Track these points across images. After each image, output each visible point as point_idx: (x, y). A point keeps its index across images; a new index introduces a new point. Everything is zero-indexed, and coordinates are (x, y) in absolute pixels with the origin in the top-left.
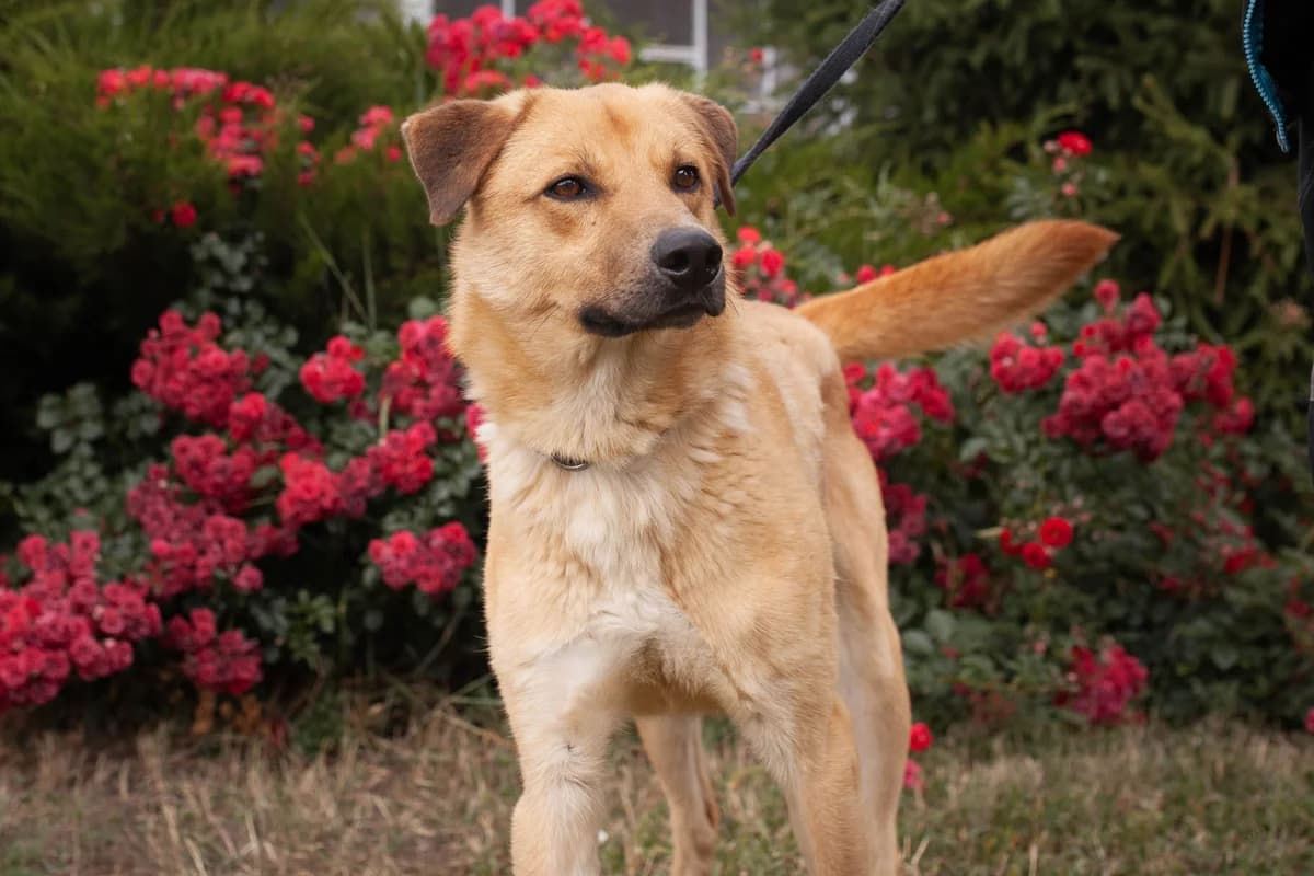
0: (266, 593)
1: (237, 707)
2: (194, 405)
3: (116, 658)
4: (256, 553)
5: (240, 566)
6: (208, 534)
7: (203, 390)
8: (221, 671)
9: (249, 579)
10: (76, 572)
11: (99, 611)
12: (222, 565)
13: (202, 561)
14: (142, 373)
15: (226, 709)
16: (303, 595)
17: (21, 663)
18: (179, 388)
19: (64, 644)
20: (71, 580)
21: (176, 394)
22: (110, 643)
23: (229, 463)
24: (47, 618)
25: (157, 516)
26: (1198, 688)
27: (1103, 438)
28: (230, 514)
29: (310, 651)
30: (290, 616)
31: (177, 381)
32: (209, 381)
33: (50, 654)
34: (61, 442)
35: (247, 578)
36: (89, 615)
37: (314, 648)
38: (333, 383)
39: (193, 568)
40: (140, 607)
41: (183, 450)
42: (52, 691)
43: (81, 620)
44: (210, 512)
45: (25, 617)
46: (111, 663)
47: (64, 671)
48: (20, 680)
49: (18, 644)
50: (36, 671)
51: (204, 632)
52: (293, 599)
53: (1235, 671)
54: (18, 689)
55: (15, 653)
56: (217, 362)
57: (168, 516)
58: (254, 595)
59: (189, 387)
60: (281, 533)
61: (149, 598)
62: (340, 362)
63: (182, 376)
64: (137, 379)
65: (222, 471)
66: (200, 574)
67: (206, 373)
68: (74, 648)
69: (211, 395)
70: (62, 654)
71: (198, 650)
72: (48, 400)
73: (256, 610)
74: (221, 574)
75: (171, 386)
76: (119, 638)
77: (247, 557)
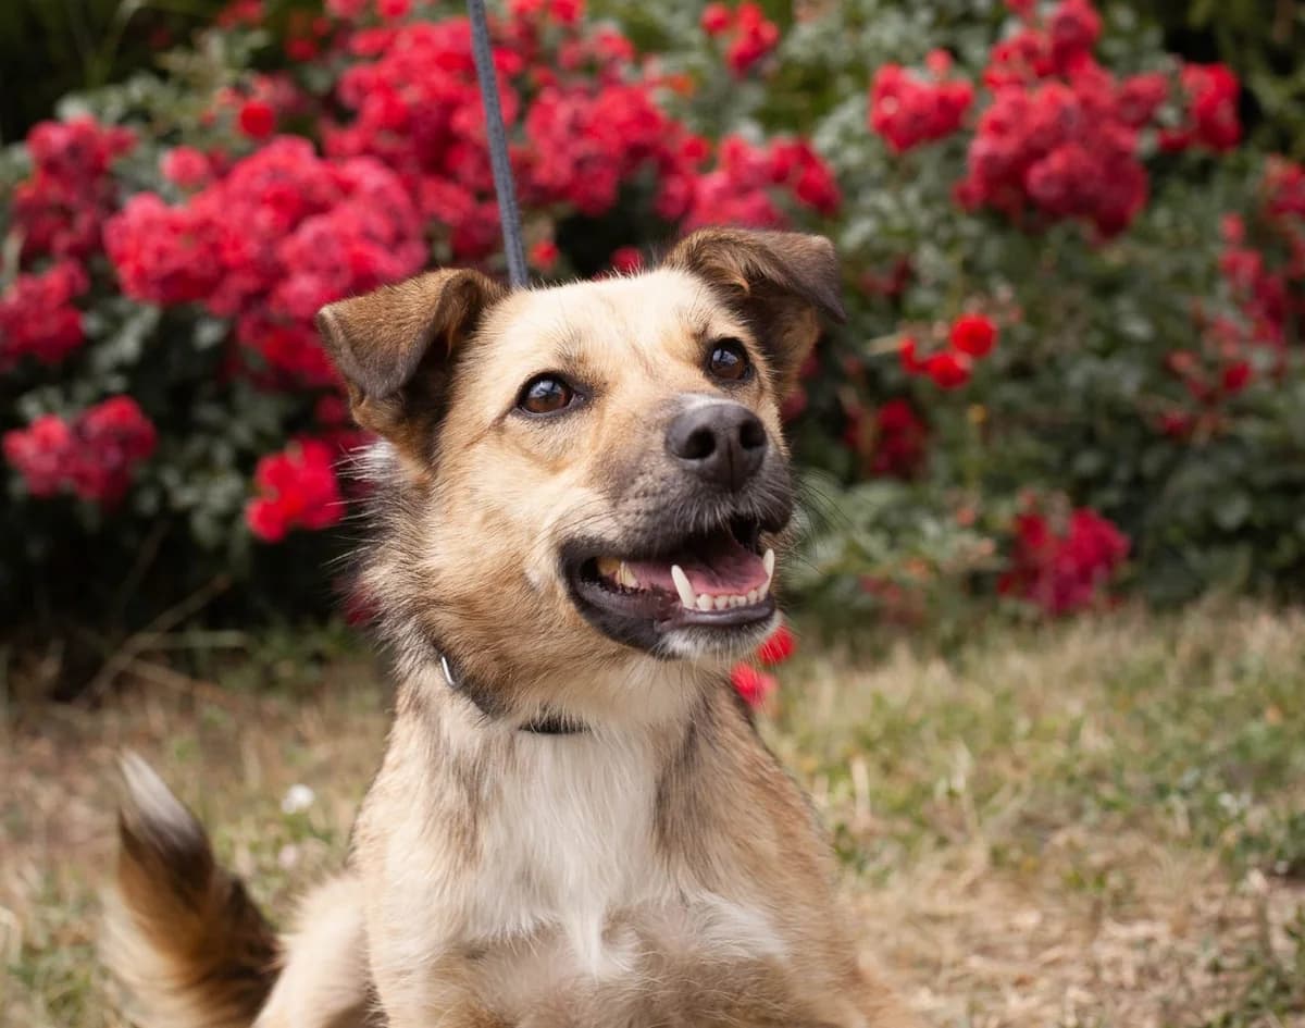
26: (1194, 557)
27: (1030, 203)
53: (1245, 531)
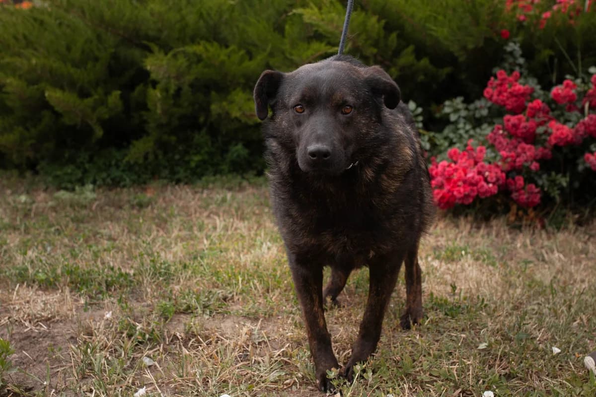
0: (540, 173)
1: (526, 213)
2: (509, 105)
3: (493, 190)
4: (538, 158)
5: (532, 162)
6: (519, 150)
7: (514, 99)
8: (528, 198)
9: (535, 166)
10: (477, 160)
11: (487, 174)
12: (526, 161)
13: (518, 160)
14: (488, 92)
15: (521, 213)
16: (553, 173)
17: (462, 190)
18: (505, 98)
19: (476, 184)
20: (476, 163)
21: (503, 101)
22: (491, 185)
23: (528, 124)
24: (470, 175)
25: (500, 143)
28: (527, 143)
29: (556, 194)
30: (548, 180)
31: (503, 96)
32: (516, 96)
33: (471, 187)
34: (453, 118)
35: (534, 166)
36: (483, 175)
37: (558, 192)
38: (565, 97)
39: (515, 161)
40: (499, 174)
41: (508, 120)
42: (471, 200)
43: (481, 177)
44: (519, 142)
45: (463, 174)
46: (491, 192)
47: (476, 194)
48: (462, 195)
49: (460, 183)
50: (467, 193)
51: (520, 185)
52: (549, 175)
54: (460, 199)
55: (459, 186)
56: (519, 89)
57: (505, 144)
58: (536, 173)
59: (508, 98)
60: (546, 151)
61: (502, 171)
62: (568, 89)
63: (505, 94)
64: (485, 94)
65: (525, 127)
66: (517, 164)
67: (515, 93)
68: (479, 186)
69: (516, 101)
70: (475, 188)
71: (518, 191)
72: (447, 103)
73: (536, 178)
74: (526, 164)
75: (501, 97)
76: (494, 183)
77: (535, 159)
